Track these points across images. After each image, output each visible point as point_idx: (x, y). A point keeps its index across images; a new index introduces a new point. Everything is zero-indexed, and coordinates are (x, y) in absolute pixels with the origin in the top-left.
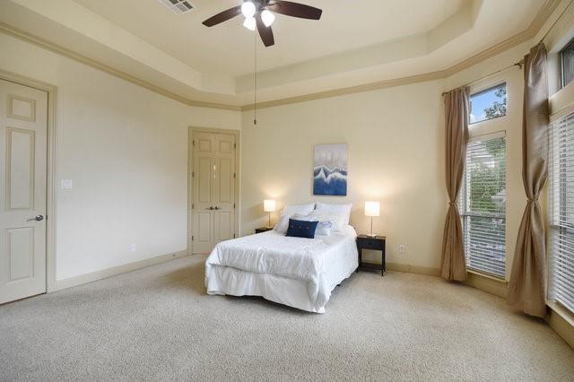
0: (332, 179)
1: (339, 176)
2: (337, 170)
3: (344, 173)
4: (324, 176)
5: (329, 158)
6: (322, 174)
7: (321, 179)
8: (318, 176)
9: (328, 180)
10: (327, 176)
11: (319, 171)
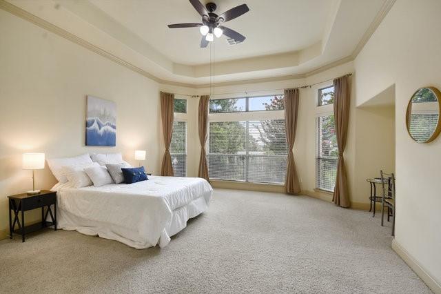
0: (105, 131)
1: (111, 129)
2: (109, 124)
3: (114, 127)
4: (97, 128)
5: (102, 111)
6: (95, 126)
7: (94, 130)
8: (92, 127)
9: (101, 131)
10: (100, 129)
11: (93, 122)
